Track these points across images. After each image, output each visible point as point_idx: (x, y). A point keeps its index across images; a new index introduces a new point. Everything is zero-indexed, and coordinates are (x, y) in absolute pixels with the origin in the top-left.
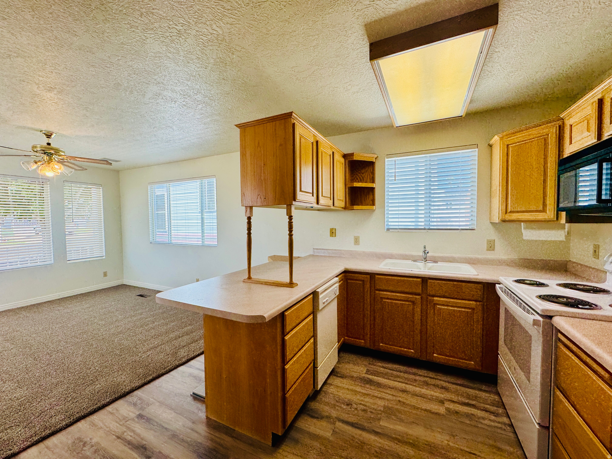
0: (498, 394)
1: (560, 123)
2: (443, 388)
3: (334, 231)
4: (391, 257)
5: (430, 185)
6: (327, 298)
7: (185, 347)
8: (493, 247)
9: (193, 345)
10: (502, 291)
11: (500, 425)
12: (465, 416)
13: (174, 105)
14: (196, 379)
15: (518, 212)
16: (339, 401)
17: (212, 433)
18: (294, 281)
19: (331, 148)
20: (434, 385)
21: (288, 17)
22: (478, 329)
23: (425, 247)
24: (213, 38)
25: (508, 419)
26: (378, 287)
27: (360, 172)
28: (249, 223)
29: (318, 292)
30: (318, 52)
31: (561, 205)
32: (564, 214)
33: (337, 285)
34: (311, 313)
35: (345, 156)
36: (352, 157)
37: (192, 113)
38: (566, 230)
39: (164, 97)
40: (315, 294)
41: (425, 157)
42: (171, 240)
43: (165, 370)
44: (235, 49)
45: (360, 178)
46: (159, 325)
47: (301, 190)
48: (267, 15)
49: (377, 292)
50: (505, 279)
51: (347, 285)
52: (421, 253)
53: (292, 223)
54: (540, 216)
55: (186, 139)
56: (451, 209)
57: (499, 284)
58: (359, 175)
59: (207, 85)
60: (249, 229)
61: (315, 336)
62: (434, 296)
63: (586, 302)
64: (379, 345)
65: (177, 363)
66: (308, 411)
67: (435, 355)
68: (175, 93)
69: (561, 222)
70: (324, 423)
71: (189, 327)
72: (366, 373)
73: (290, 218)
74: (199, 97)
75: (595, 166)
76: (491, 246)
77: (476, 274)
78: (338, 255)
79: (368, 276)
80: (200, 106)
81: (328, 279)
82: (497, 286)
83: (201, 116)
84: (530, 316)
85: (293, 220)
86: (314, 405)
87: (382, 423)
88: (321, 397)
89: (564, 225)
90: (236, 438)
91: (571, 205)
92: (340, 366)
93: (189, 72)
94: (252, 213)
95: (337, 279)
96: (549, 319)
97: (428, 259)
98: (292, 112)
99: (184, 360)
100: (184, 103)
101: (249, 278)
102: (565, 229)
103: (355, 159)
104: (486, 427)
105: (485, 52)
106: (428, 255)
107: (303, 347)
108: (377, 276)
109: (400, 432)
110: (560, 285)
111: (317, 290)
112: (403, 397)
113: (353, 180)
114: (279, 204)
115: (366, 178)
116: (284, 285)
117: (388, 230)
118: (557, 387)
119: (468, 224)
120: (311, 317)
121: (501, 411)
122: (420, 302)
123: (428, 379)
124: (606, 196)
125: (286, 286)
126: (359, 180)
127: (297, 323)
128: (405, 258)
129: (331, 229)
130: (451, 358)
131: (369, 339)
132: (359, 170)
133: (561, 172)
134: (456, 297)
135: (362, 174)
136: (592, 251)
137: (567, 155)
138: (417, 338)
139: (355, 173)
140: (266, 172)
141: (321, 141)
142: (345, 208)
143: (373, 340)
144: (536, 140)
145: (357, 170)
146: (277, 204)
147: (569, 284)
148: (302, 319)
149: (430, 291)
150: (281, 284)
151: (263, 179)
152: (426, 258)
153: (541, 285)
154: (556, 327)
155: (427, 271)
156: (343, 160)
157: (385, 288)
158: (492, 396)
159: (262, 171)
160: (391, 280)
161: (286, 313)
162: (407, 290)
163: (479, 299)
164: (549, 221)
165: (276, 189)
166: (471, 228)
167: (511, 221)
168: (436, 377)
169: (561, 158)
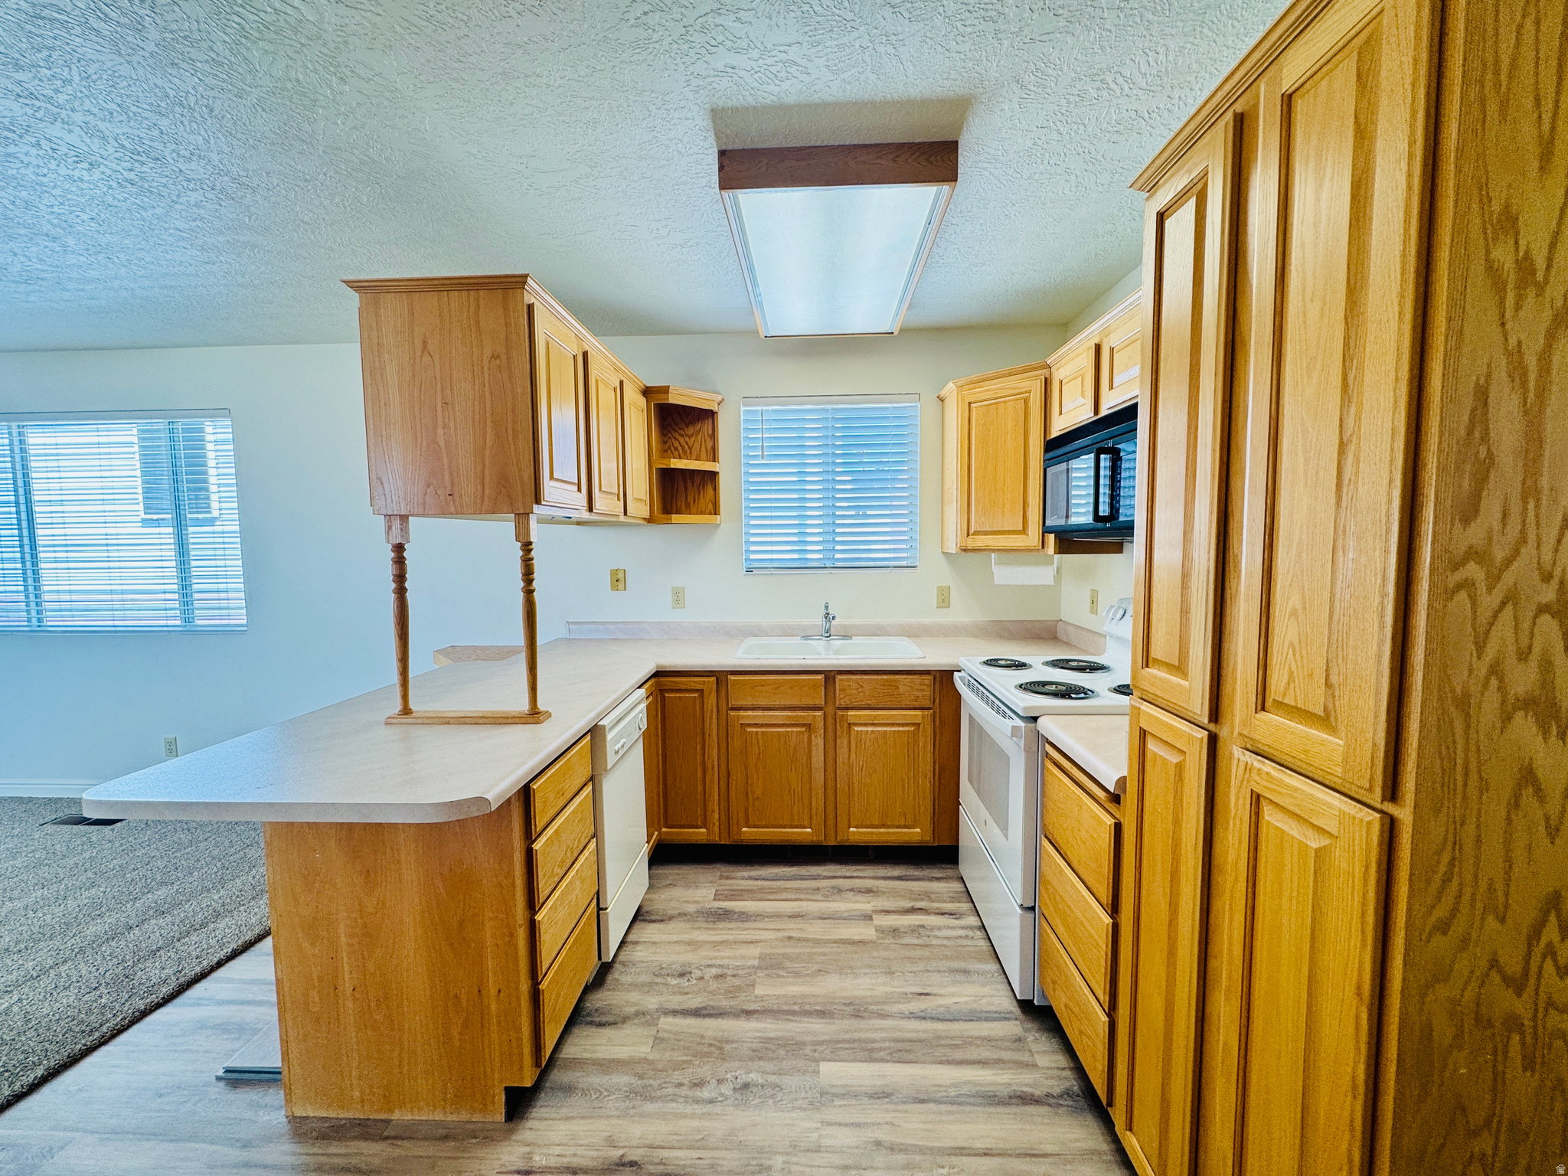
0: (961, 879)
1: (1046, 372)
2: (869, 891)
3: (621, 576)
4: (758, 632)
5: (834, 471)
6: (624, 740)
7: (162, 952)
8: (946, 600)
9: (194, 938)
10: (964, 685)
11: (962, 933)
12: (910, 932)
13: (85, 173)
14: (226, 1031)
15: (986, 533)
16: (661, 972)
17: (315, 1150)
18: (541, 706)
19: (617, 371)
20: (852, 890)
21: (526, 39)
23: (827, 607)
24: (282, 23)
25: (978, 919)
26: (733, 703)
27: (682, 432)
28: (400, 562)
29: (604, 727)
30: (593, 138)
31: (1049, 523)
32: (1052, 537)
33: (643, 706)
34: (589, 781)
35: (647, 392)
36: (662, 396)
37: (159, 211)
38: (1055, 566)
39: (43, 142)
40: (595, 732)
41: (823, 409)
42: (39, 620)
43: (97, 1035)
44: (353, 72)
45: (683, 448)
46: (26, 908)
47: (552, 477)
48: (465, 18)
49: (732, 713)
50: (968, 660)
51: (663, 706)
52: (820, 620)
53: (532, 559)
54: (1019, 541)
55: (116, 284)
57: (959, 671)
58: (682, 440)
59: (235, 142)
60: (400, 578)
61: (597, 834)
62: (847, 709)
63: (1080, 687)
64: (740, 832)
65: (141, 1005)
66: (589, 1015)
67: (852, 829)
68: (96, 140)
69: (1049, 553)
70: (628, 1031)
71: (161, 893)
72: (714, 900)
73: (527, 547)
74: (195, 169)
75: (1092, 455)
76: (944, 600)
77: (922, 655)
78: (630, 634)
79: (713, 679)
80: (195, 197)
81: (623, 694)
82: (956, 675)
83: (193, 224)
84: (1007, 721)
85: (533, 553)
86: (600, 999)
87: (759, 991)
88: (615, 975)
89: (1052, 557)
90: (395, 1138)
91: (1062, 522)
92: (655, 897)
93: (172, 93)
94: (408, 533)
95: (642, 692)
96: (1033, 723)
97: (833, 632)
98: (526, 276)
99: (165, 990)
100: (132, 176)
101: (406, 711)
102: (1053, 563)
103: (671, 401)
104: (945, 942)
105: (935, 222)
106: (833, 622)
107: (573, 863)
108: (732, 678)
109: (794, 996)
110: (1047, 664)
111: (600, 723)
112: (794, 928)
113: (666, 450)
114: (494, 510)
115: (698, 449)
116: (517, 720)
117: (749, 570)
118: (1046, 837)
119: (905, 555)
120: (589, 789)
121: (966, 906)
122: (822, 723)
123: (840, 882)
124: (1104, 510)
125: (522, 721)
126: (681, 451)
127: (559, 807)
128: (787, 631)
129: (614, 572)
130: (882, 830)
131: (717, 824)
132: (680, 429)
133: (1048, 463)
134: (889, 705)
135: (687, 439)
136: (1089, 601)
137: (1055, 433)
138: (818, 802)
139: (670, 435)
140: (451, 425)
141: (594, 353)
142: (650, 520)
143: (727, 822)
144: (1013, 400)
145: (676, 428)
146: (487, 512)
147: (1060, 660)
148: (569, 796)
149: (841, 701)
150: (507, 718)
151: (442, 444)
152: (829, 629)
153: (1021, 665)
154: (1042, 735)
155: (834, 657)
156: (642, 401)
157: (749, 702)
158: (951, 885)
159: (440, 419)
160: (763, 684)
161: (535, 786)
162: (795, 702)
163: (927, 704)
164: (1031, 550)
165: (483, 471)
166: (910, 565)
167: (975, 550)
168: (855, 874)
169: (1048, 438)
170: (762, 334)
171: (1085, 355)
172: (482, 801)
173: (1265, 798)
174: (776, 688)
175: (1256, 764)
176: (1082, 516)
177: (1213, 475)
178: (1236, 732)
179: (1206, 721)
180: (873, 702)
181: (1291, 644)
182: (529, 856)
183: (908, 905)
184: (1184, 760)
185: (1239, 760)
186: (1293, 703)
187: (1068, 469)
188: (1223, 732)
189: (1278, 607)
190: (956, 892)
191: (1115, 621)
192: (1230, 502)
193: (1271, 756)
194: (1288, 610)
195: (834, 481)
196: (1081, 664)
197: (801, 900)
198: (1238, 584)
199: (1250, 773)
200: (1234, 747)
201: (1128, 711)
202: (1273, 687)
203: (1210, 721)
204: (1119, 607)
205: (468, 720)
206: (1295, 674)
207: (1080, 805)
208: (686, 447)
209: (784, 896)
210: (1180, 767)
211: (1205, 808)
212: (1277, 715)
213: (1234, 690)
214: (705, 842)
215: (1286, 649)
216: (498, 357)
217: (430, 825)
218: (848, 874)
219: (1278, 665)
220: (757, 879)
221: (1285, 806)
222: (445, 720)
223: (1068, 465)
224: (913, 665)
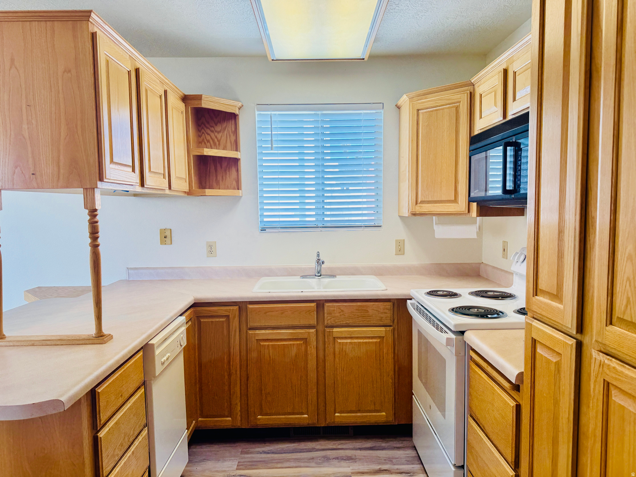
0: (414, 448)
1: (470, 88)
2: (349, 459)
3: (168, 233)
4: (270, 273)
5: (323, 159)
6: (169, 354)
8: (403, 250)
10: (414, 309)
15: (429, 202)
18: (105, 330)
19: (162, 83)
20: (337, 458)
22: (389, 366)
23: (318, 255)
26: (251, 324)
27: (212, 129)
29: (153, 345)
31: (472, 195)
32: (474, 205)
33: (184, 329)
34: (142, 385)
35: (185, 99)
36: (197, 102)
38: (478, 225)
40: (146, 349)
41: (315, 114)
47: (112, 161)
49: (250, 332)
50: (417, 292)
51: (200, 329)
52: (313, 264)
53: (97, 222)
54: (452, 208)
56: (348, 190)
57: (411, 299)
58: (212, 135)
61: (148, 424)
62: (333, 327)
63: (494, 310)
64: (256, 419)
67: (337, 414)
69: (473, 216)
72: (237, 469)
73: (93, 213)
75: (501, 148)
76: (400, 250)
77: (384, 288)
78: (175, 276)
79: (236, 308)
81: (168, 320)
82: (408, 301)
84: (443, 334)
85: (98, 218)
89: (475, 219)
91: (482, 194)
92: (194, 468)
95: (183, 319)
96: (461, 336)
97: (323, 272)
98: (90, 12)
102: (476, 223)
103: (204, 106)
106: (323, 266)
107: (130, 446)
108: (250, 306)
110: (472, 293)
111: (150, 342)
113: (201, 143)
114: (68, 185)
115: (225, 142)
116: (87, 342)
117: (263, 230)
118: (471, 416)
119: (373, 218)
120: (142, 390)
121: (417, 467)
122: (315, 338)
123: (329, 453)
124: (510, 186)
125: (91, 342)
126: (212, 142)
127: (119, 404)
128: (290, 272)
129: (163, 231)
130: (359, 414)
131: (239, 414)
132: (212, 127)
133: (473, 152)
134: (361, 323)
135: (216, 134)
136: (502, 250)
137: (477, 132)
138: (312, 396)
139: (203, 131)
140: (34, 122)
141: (144, 69)
142: (189, 193)
143: (247, 412)
144: (449, 108)
145: (207, 125)
146: (62, 187)
147: (481, 291)
148: (126, 396)
149: (328, 320)
150: (79, 340)
151: (26, 135)
152: (320, 270)
153: (453, 295)
154: (468, 344)
155: (323, 290)
156: (182, 106)
157: (263, 323)
158: (407, 452)
159: (25, 117)
160: (272, 310)
161: (99, 390)
162: (296, 323)
163: (388, 322)
164: (461, 214)
165: (59, 157)
166: (376, 225)
167: (421, 214)
168: (339, 447)
169: (472, 135)
170: (270, 58)
171: (497, 76)
172: (56, 403)
173: (613, 385)
174: (282, 313)
175: (606, 361)
176: (495, 190)
177: (578, 162)
178: (594, 340)
179: (574, 332)
180: (350, 322)
181: (628, 279)
182: (96, 442)
183: (377, 467)
184: (561, 360)
185: (596, 359)
186: (630, 320)
187: (486, 157)
188: (586, 340)
189: (620, 253)
190: (412, 457)
191: (519, 263)
192: (589, 182)
193: (616, 356)
194: (626, 255)
195: (323, 165)
196: (496, 293)
197: (300, 467)
198: (595, 237)
199: (603, 368)
200: (593, 350)
201: (524, 326)
202: (617, 308)
203: (577, 332)
204: (521, 254)
205: (48, 343)
206: (631, 299)
207: (493, 392)
208: (216, 140)
209: (287, 464)
210: (558, 364)
211: (575, 392)
212: (620, 328)
213: (592, 310)
214: (230, 427)
215: (625, 281)
216: (70, 71)
217: (19, 421)
218: (334, 447)
219: (620, 294)
220: (268, 453)
221: (625, 390)
222: (31, 343)
223: (486, 154)
224: (378, 296)
